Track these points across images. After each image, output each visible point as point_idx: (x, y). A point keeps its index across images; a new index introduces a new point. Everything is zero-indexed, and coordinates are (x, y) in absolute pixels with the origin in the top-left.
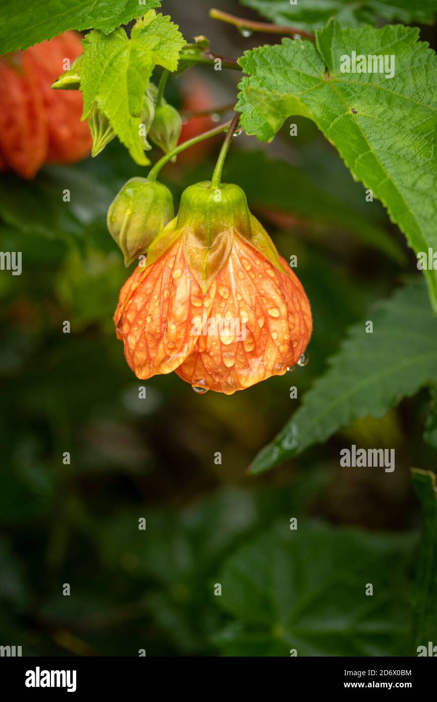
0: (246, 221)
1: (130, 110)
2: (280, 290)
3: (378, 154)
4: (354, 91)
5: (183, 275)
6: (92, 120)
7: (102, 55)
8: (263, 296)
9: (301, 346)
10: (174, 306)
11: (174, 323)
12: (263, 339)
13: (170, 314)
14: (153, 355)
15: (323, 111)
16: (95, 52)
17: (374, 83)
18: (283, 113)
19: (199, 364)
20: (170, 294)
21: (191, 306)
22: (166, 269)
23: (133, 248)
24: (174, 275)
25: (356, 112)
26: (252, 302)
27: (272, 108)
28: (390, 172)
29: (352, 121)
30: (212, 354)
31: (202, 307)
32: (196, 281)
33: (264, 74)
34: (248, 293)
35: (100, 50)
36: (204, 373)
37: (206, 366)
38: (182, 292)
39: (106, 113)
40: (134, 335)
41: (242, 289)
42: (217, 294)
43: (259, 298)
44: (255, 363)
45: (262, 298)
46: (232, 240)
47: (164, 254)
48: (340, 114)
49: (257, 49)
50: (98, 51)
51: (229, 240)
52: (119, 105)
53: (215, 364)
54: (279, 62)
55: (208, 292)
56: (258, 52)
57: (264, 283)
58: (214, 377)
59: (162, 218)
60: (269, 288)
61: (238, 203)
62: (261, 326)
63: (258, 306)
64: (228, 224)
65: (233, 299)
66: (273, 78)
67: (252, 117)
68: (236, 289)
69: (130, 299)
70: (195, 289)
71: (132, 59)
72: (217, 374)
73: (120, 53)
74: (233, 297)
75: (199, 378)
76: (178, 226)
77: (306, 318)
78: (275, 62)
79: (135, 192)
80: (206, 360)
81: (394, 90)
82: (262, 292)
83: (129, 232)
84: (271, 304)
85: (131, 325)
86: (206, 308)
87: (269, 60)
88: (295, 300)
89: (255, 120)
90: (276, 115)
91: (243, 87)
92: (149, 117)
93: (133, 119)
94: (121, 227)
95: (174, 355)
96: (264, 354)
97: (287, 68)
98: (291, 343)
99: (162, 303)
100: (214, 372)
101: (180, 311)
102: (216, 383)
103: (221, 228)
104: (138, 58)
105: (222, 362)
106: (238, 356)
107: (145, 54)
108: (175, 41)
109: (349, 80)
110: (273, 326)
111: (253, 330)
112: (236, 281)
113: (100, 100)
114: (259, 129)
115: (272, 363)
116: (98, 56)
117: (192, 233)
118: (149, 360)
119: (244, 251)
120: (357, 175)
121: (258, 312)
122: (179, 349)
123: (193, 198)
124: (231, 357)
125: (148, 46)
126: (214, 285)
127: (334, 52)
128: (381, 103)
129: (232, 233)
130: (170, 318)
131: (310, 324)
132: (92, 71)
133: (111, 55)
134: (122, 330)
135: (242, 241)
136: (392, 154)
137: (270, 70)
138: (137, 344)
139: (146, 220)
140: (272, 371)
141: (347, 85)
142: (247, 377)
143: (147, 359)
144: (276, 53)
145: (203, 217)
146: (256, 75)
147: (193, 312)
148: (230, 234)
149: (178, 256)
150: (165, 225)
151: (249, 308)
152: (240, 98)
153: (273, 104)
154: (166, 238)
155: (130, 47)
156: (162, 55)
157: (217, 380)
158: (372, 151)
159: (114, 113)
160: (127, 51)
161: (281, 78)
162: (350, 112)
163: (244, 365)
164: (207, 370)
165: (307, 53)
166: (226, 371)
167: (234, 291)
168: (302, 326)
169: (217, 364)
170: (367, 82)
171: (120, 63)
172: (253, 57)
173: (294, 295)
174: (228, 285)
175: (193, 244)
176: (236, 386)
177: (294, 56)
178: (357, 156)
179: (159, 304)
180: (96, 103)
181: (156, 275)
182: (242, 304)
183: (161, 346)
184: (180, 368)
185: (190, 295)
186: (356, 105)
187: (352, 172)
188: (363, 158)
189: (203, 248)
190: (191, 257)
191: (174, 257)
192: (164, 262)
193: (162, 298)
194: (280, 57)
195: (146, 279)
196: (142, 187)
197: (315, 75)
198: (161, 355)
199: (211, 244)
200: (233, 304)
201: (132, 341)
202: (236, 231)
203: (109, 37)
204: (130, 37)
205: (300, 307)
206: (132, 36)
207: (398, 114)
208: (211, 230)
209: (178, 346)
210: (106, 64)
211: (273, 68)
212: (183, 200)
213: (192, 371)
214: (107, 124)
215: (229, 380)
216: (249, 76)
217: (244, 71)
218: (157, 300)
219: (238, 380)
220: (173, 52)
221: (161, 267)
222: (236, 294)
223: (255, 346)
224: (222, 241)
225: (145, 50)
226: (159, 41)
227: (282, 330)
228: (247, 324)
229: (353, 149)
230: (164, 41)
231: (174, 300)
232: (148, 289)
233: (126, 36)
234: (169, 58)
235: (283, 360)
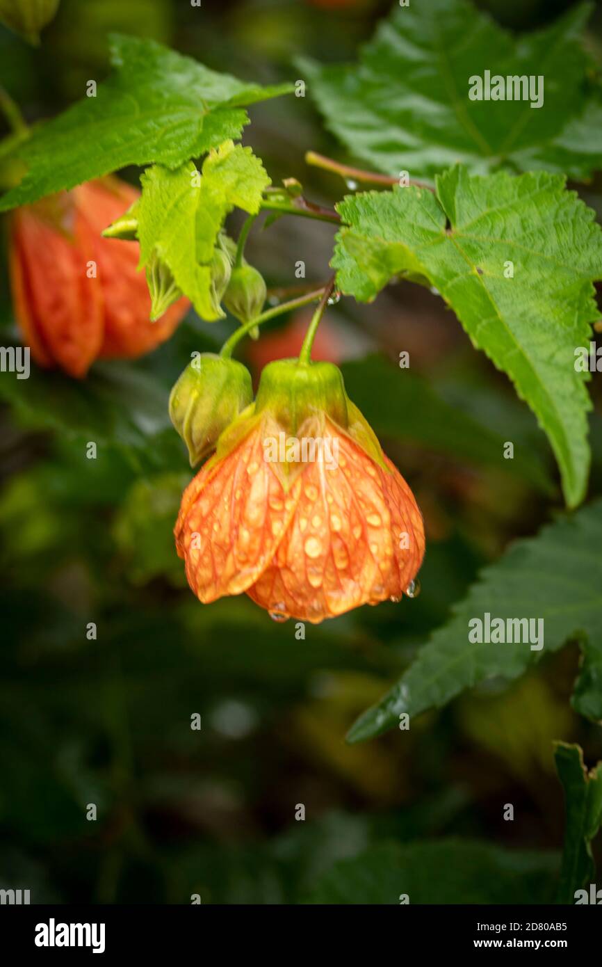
0: (341, 406)
1: (197, 257)
2: (383, 492)
3: (508, 322)
4: (481, 248)
5: (260, 471)
6: (151, 276)
7: (166, 194)
8: (362, 500)
9: (410, 570)
10: (247, 508)
11: (247, 529)
12: (360, 553)
13: (242, 518)
14: (220, 572)
15: (440, 268)
16: (157, 191)
17: (507, 239)
18: (389, 268)
19: (278, 583)
20: (243, 495)
21: (269, 509)
22: (240, 464)
23: (200, 441)
24: (249, 471)
26: (346, 506)
27: (376, 260)
28: (521, 343)
29: (477, 281)
30: (293, 568)
31: (284, 510)
32: (277, 478)
33: (368, 224)
34: (341, 494)
35: (163, 189)
36: (283, 594)
37: (286, 585)
38: (259, 490)
39: (167, 262)
41: (334, 489)
42: (303, 495)
43: (355, 501)
44: (350, 585)
45: (360, 502)
46: (323, 428)
47: (238, 446)
48: (462, 273)
50: (161, 189)
51: (319, 428)
52: (184, 252)
53: (298, 582)
54: (388, 211)
56: (362, 199)
57: (363, 482)
58: (296, 600)
59: (237, 402)
60: (368, 489)
61: (332, 384)
62: (357, 535)
63: (355, 511)
64: (318, 408)
65: (323, 502)
66: (378, 228)
67: (351, 275)
68: (326, 488)
69: (194, 502)
70: (274, 488)
71: (202, 199)
72: (300, 595)
73: (188, 191)
74: (322, 498)
75: (278, 601)
76: (256, 412)
77: (417, 534)
78: (384, 210)
79: (203, 370)
80: (286, 577)
81: (531, 248)
82: (360, 494)
83: (195, 420)
84: (371, 509)
85: (193, 534)
86: (288, 511)
87: (375, 209)
88: (403, 509)
89: (355, 279)
90: (379, 268)
91: (341, 239)
92: (224, 274)
93: (200, 269)
94: (185, 414)
95: (245, 570)
96: (360, 573)
97: (397, 219)
98: (395, 561)
99: (233, 506)
100: (297, 593)
101: (254, 513)
102: (298, 607)
103: (309, 413)
104: (210, 197)
105: (307, 581)
106: (327, 573)
107: (219, 193)
108: (257, 179)
109: (476, 235)
110: (373, 537)
111: (347, 542)
112: (327, 480)
113: (161, 247)
114: (359, 288)
115: (371, 583)
116: (161, 196)
117: (273, 418)
118: (215, 577)
120: (478, 342)
121: (354, 519)
122: (253, 561)
123: (275, 375)
124: (318, 574)
125: (222, 184)
126: (299, 484)
127: (458, 203)
128: (514, 263)
129: (323, 419)
130: (242, 523)
131: (421, 542)
132: (152, 213)
133: (177, 195)
134: (183, 542)
135: (335, 429)
136: (526, 322)
137: (377, 220)
138: (201, 558)
139: (216, 403)
140: (370, 594)
141: (473, 240)
142: (338, 602)
143: (213, 577)
144: (385, 201)
145: (287, 398)
146: (358, 225)
147: (272, 516)
148: (320, 420)
149: (255, 448)
150: (240, 411)
151: (342, 513)
152: (336, 251)
153: (376, 254)
154: (241, 427)
155: (200, 185)
156: (241, 194)
157: (300, 602)
158: (500, 317)
159: (177, 262)
161: (390, 230)
162: (475, 272)
163: (334, 585)
164: (288, 590)
165: (424, 203)
166: (311, 592)
167: (323, 492)
168: (412, 544)
169: (300, 581)
170: (498, 238)
171: (187, 203)
172: (356, 204)
173: (402, 503)
174: (317, 484)
175: (274, 431)
176: (324, 612)
177: (408, 205)
178: (480, 321)
179: (230, 507)
180: (155, 250)
181: (226, 471)
182: (333, 508)
183: (230, 559)
184: (253, 588)
185: (269, 495)
186: (482, 265)
187: (471, 336)
188: (488, 324)
191: (250, 449)
192: (238, 454)
193: (233, 499)
194: (391, 205)
195: (213, 479)
196: (214, 365)
197: (433, 229)
198: (229, 569)
199: (298, 431)
200: (322, 507)
201: (194, 554)
202: (328, 417)
203: (175, 172)
204: (201, 173)
205: (410, 519)
206: (203, 173)
207: (535, 275)
208: (297, 415)
209: (252, 558)
210: (170, 205)
211: (381, 218)
212: (263, 379)
213: (269, 591)
214: (170, 280)
215: (316, 604)
216: (348, 226)
217: (344, 219)
218: (227, 503)
219: (327, 604)
220: (253, 192)
221: (233, 462)
222: (326, 495)
223: (350, 562)
224: (311, 427)
225: (218, 188)
226: (237, 178)
227: (384, 543)
228: (340, 533)
229: (475, 313)
230: (243, 178)
231: (247, 501)
232: (216, 490)
233: (196, 171)
234: (248, 198)
235: (384, 580)
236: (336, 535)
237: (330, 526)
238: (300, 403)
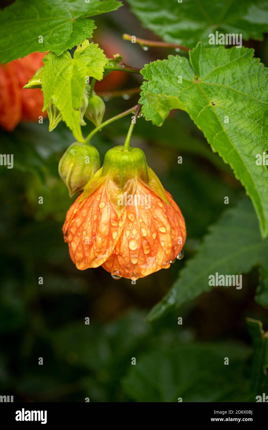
0: (145, 172)
1: (73, 105)
2: (166, 215)
3: (228, 133)
4: (213, 90)
5: (106, 206)
6: (49, 108)
7: (56, 68)
8: (156, 219)
9: (179, 248)
10: (100, 226)
11: (100, 237)
12: (156, 245)
13: (97, 230)
14: (87, 255)
15: (194, 104)
16: (51, 66)
17: (226, 85)
18: (169, 108)
19: (116, 261)
20: (98, 218)
21: (111, 226)
22: (95, 202)
23: (75, 187)
24: (100, 206)
25: (214, 105)
26: (149, 224)
27: (162, 105)
28: (235, 144)
29: (212, 110)
30: (123, 256)
31: (118, 226)
32: (114, 210)
33: (157, 79)
34: (146, 217)
35: (54, 65)
36: (119, 267)
37: (120, 263)
38: (105, 217)
39: (58, 106)
40: (75, 242)
41: (142, 215)
42: (127, 218)
43: (153, 220)
44: (151, 260)
45: (156, 221)
46: (136, 184)
47: (95, 192)
48: (204, 106)
49: (153, 63)
50: (53, 66)
51: (134, 184)
52: (66, 102)
53: (126, 262)
54: (166, 71)
55: (121, 217)
56: (153, 65)
57: (157, 211)
58: (125, 270)
59: (93, 169)
60: (159, 214)
61: (140, 161)
62: (154, 237)
63: (153, 225)
64: (134, 174)
65: (137, 222)
66: (162, 82)
68: (139, 215)
69: (73, 219)
70: (113, 215)
71: (74, 72)
72: (127, 268)
73: (67, 68)
74: (137, 220)
75: (116, 270)
76: (103, 174)
77: (182, 230)
78: (164, 71)
79: (76, 152)
80: (120, 259)
81: (238, 89)
82: (155, 217)
83: (72, 177)
84: (161, 224)
85: (73, 236)
86: (120, 227)
87: (160, 70)
88: (176, 220)
89: (151, 110)
90: (164, 109)
91: (144, 88)
92: (85, 106)
93: (75, 112)
94: (67, 174)
95: (100, 256)
96: (156, 255)
97: (171, 75)
98: (173, 248)
99: (92, 223)
100: (125, 267)
101: (104, 229)
102: (126, 273)
103: (130, 177)
104: (78, 72)
105: (130, 261)
106: (140, 257)
107: (82, 69)
108: (101, 60)
109: (210, 83)
110: (162, 238)
111: (149, 241)
112: (139, 211)
113: (55, 98)
114: (154, 116)
115: (161, 261)
116: (53, 69)
117: (111, 179)
118: (85, 258)
119: (144, 191)
120: (215, 148)
121: (153, 229)
122: (103, 252)
123: (112, 157)
124: (136, 258)
125: (84, 64)
126: (125, 213)
127: (201, 65)
128: (230, 99)
129: (137, 180)
130: (97, 232)
131: (184, 233)
132: (49, 78)
133: (61, 69)
134: (68, 238)
135: (142, 184)
136: (237, 133)
137: (161, 77)
138: (77, 248)
139: (83, 170)
140: (161, 266)
141: (209, 86)
142: (145, 270)
143: (83, 257)
144: (164, 65)
145: (118, 170)
146: (152, 80)
147: (112, 229)
148: (135, 181)
149: (103, 194)
150: (95, 173)
151: (147, 227)
152: (142, 95)
153: (162, 102)
154: (95, 182)
155: (73, 64)
156: (93, 69)
157: (127, 271)
158: (224, 130)
159: (63, 107)
160: (71, 66)
161: (168, 82)
162: (211, 104)
163: (143, 262)
164: (121, 265)
165: (183, 65)
166: (132, 266)
167: (137, 217)
168: (180, 236)
169: (127, 262)
170: (221, 84)
171: (66, 74)
172: (150, 68)
173: (175, 216)
174: (134, 213)
175: (112, 186)
176: (139, 275)
177: (176, 67)
178: (215, 134)
179: (91, 223)
180: (52, 100)
181: (89, 205)
182: (143, 225)
183: (92, 251)
184: (104, 264)
185: (110, 219)
186: (214, 100)
187: (212, 146)
188: (219, 135)
189: (119, 189)
190: (111, 194)
191: (101, 195)
192: (94, 197)
193: (93, 220)
194: (167, 68)
195: (83, 207)
196: (80, 149)
197: (189, 79)
198: (92, 256)
199: (124, 187)
200: (137, 225)
201: (74, 246)
202: (139, 178)
203: (61, 57)
204: (73, 57)
205: (179, 224)
206: (74, 56)
207: (240, 105)
208: (123, 178)
209: (103, 250)
210: (58, 75)
211: (163, 77)
212: (105, 158)
213: (111, 266)
214: (58, 112)
215: (135, 272)
216: (147, 81)
217: (144, 78)
218: (90, 221)
219: (140, 272)
220: (100, 67)
221: (92, 200)
222: (139, 218)
223: (151, 250)
224: (130, 185)
225: (82, 66)
226: (91, 60)
227: (168, 241)
228: (146, 237)
229: (212, 130)
230: (94, 60)
231: (100, 222)
232: (84, 213)
233: (71, 56)
234: (97, 71)
235: (168, 259)
236: (144, 238)
237: (141, 234)
238: (125, 172)
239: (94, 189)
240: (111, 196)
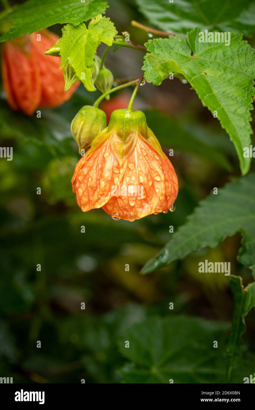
0: (145, 129)
1: (86, 64)
2: (161, 167)
3: (217, 95)
4: (206, 64)
5: (110, 156)
6: (65, 71)
7: (72, 37)
8: (152, 169)
9: (172, 200)
10: (104, 172)
11: (104, 181)
12: (151, 192)
13: (101, 176)
14: (91, 199)
15: (189, 71)
17: (217, 60)
18: (167, 70)
19: (116, 204)
20: (102, 166)
21: (113, 172)
22: (101, 153)
23: (84, 143)
24: (105, 156)
25: (206, 74)
26: (146, 172)
27: (162, 67)
28: (223, 104)
29: (204, 78)
30: (123, 198)
31: (119, 173)
32: (117, 159)
33: (158, 52)
34: (144, 167)
35: (71, 34)
36: (118, 209)
37: (120, 205)
38: (109, 165)
39: (73, 65)
40: (82, 188)
41: (141, 165)
42: (128, 167)
43: (150, 170)
44: (146, 206)
45: (152, 171)
46: (137, 138)
47: (100, 145)
48: (198, 74)
49: (155, 39)
50: (70, 34)
51: (135, 139)
52: (80, 62)
53: (125, 204)
54: (167, 47)
55: (123, 165)
56: (156, 41)
57: (153, 162)
58: (124, 211)
59: (100, 127)
60: (156, 165)
61: (141, 120)
62: (150, 185)
63: (149, 174)
64: (135, 130)
65: (136, 170)
66: (162, 54)
67: (151, 74)
68: (138, 164)
69: (81, 169)
70: (116, 164)
71: (88, 39)
72: (125, 209)
73: (82, 36)
74: (136, 168)
75: (116, 212)
76: (108, 131)
77: (175, 185)
78: (165, 46)
79: (86, 113)
80: (120, 201)
81: (227, 64)
82: (152, 167)
83: (82, 134)
84: (156, 174)
85: (80, 183)
86: (121, 173)
87: (161, 46)
88: (170, 174)
90: (163, 71)
91: (147, 58)
92: (96, 73)
93: (87, 69)
94: (78, 131)
95: (102, 198)
96: (151, 201)
97: (171, 50)
98: (166, 197)
99: (97, 171)
100: (124, 208)
101: (107, 174)
102: (124, 215)
103: (131, 132)
104: (92, 38)
105: (128, 203)
106: (137, 201)
107: (95, 37)
108: (112, 31)
109: (204, 58)
110: (157, 185)
111: (146, 187)
112: (138, 161)
113: (70, 59)
114: (154, 79)
115: (155, 205)
116: (70, 38)
117: (115, 134)
118: (89, 201)
119: (143, 145)
120: (205, 103)
121: (149, 178)
122: (106, 195)
123: (117, 115)
124: (133, 201)
125: (97, 33)
126: (126, 162)
127: (197, 44)
128: (220, 70)
129: (137, 135)
130: (101, 178)
131: (177, 188)
132: (67, 45)
133: (77, 37)
134: (76, 185)
135: (142, 139)
136: (225, 95)
137: (162, 50)
138: (83, 192)
139: (91, 127)
140: (155, 210)
141: (203, 60)
142: (141, 213)
143: (88, 201)
144: (166, 42)
145: (122, 125)
146: (154, 52)
147: (114, 175)
149: (108, 146)
150: (101, 131)
151: (144, 175)
152: (145, 63)
153: (162, 65)
154: (102, 137)
155: (87, 33)
156: (104, 38)
157: (125, 213)
158: (214, 93)
159: (77, 66)
160: (85, 35)
161: (168, 55)
162: (204, 74)
163: (140, 206)
164: (120, 207)
165: (182, 44)
166: (130, 208)
167: (136, 166)
168: (173, 189)
169: (126, 204)
170: (213, 60)
171: (82, 41)
172: (153, 43)
173: (169, 172)
174: (133, 162)
175: (116, 139)
176: (135, 217)
177: (175, 44)
178: (206, 95)
179: (96, 171)
180: (68, 61)
181: (95, 156)
182: (140, 173)
183: (96, 193)
184: (105, 206)
185: (113, 167)
186: (207, 71)
187: (202, 101)
188: (209, 96)
189: (121, 142)
190: (114, 146)
191: (105, 147)
192: (100, 149)
193: (98, 168)
194: (168, 45)
195: (89, 159)
196: (90, 110)
197: (186, 55)
198: (96, 198)
199: (126, 140)
200: (136, 172)
201: (80, 191)
202: (139, 133)
203: (77, 27)
204: (87, 28)
205: (172, 178)
206: (89, 27)
207: (229, 76)
208: (126, 133)
209: (105, 193)
210: (74, 41)
211: (164, 50)
212: (112, 117)
213: (112, 208)
214: (73, 73)
215: (132, 214)
216: (150, 53)
217: (148, 50)
218: (95, 169)
219: (136, 213)
220: (110, 37)
221: (98, 152)
222: (138, 167)
223: (147, 196)
224: (131, 139)
225: (95, 35)
226: (103, 31)
227: (162, 188)
228: (143, 183)
229: (204, 91)
230: (106, 31)
231: (104, 169)
232: (91, 164)
233: (86, 27)
234: (108, 39)
235: (161, 204)
236: (141, 184)
237: (139, 180)
238: (127, 127)
239: (100, 143)
240: (115, 147)
